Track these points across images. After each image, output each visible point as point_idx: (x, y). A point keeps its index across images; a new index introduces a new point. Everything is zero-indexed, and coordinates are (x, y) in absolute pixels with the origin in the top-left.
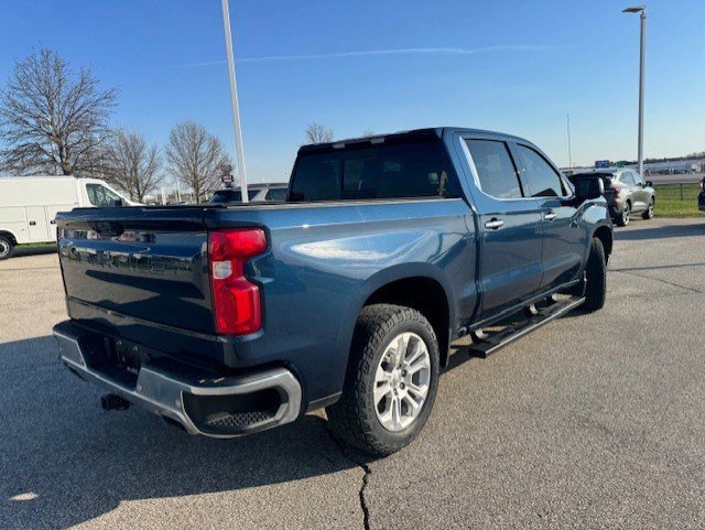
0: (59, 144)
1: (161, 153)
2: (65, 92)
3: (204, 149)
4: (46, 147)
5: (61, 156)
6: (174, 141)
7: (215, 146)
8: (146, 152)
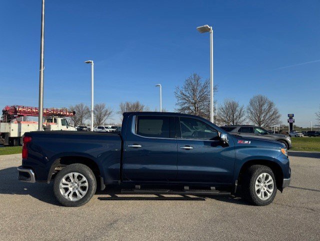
0: (195, 106)
1: (245, 109)
2: (199, 89)
3: (266, 107)
4: (191, 107)
5: (195, 111)
6: (251, 104)
7: (271, 105)
8: (238, 109)
